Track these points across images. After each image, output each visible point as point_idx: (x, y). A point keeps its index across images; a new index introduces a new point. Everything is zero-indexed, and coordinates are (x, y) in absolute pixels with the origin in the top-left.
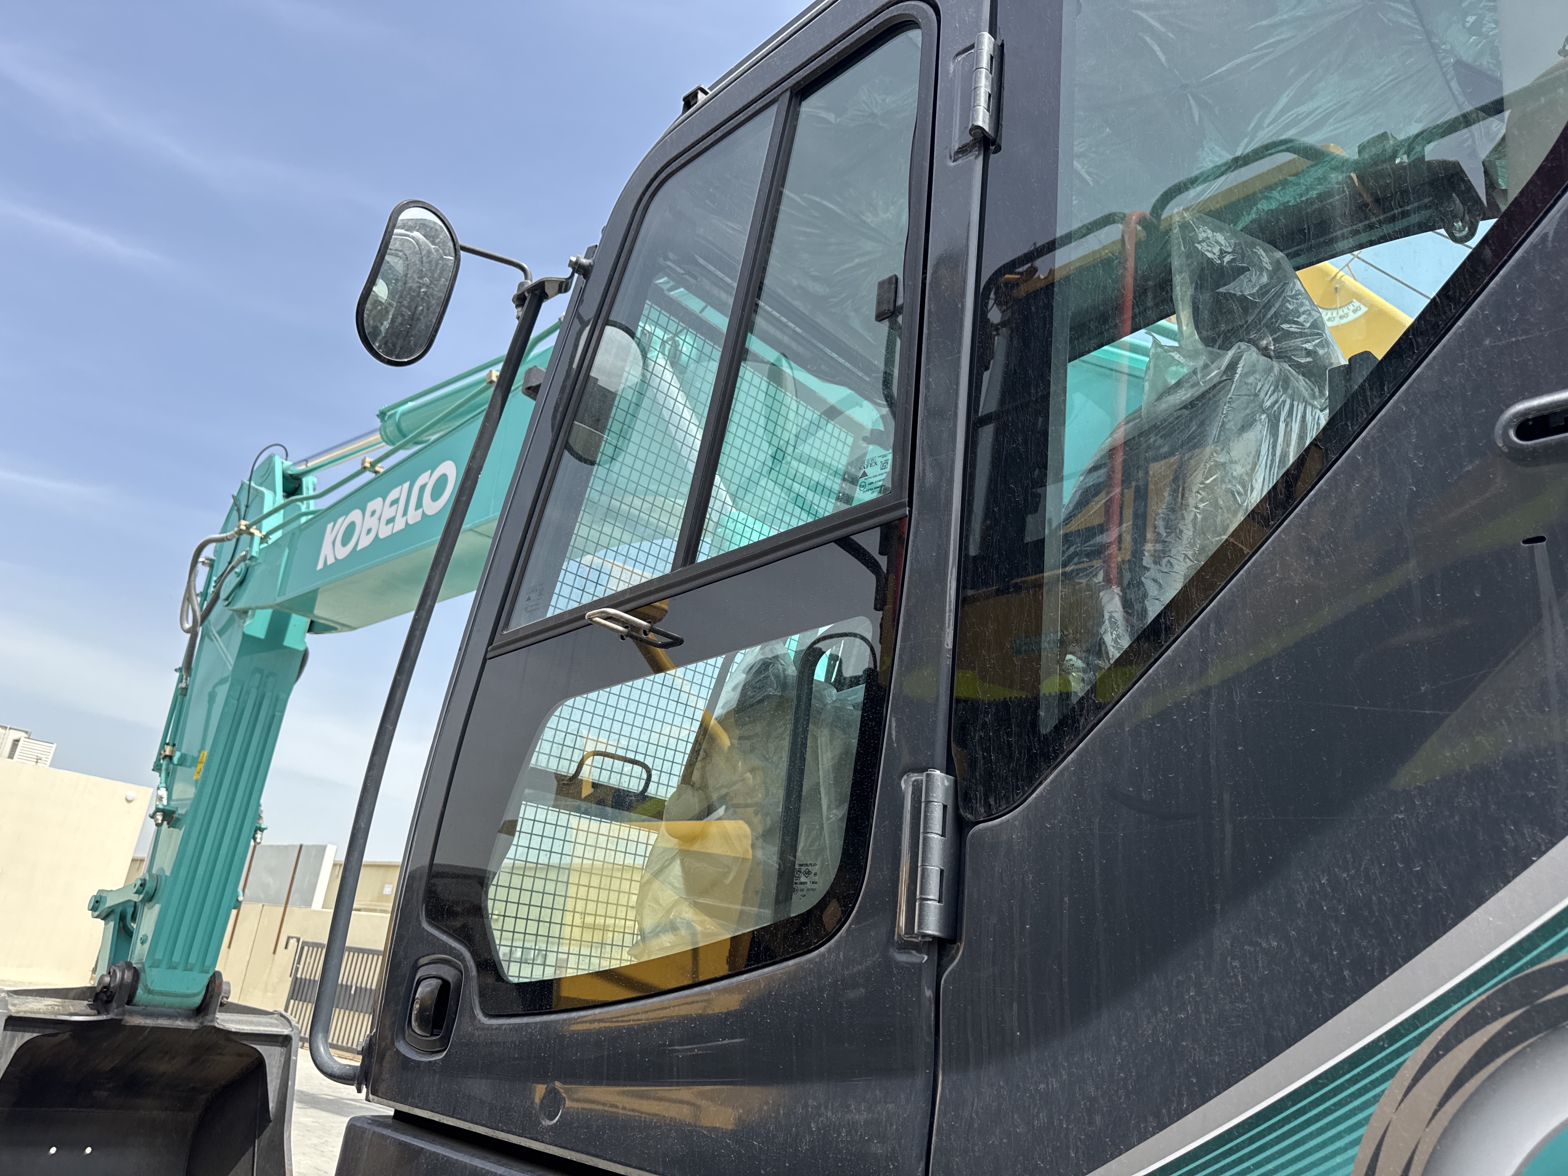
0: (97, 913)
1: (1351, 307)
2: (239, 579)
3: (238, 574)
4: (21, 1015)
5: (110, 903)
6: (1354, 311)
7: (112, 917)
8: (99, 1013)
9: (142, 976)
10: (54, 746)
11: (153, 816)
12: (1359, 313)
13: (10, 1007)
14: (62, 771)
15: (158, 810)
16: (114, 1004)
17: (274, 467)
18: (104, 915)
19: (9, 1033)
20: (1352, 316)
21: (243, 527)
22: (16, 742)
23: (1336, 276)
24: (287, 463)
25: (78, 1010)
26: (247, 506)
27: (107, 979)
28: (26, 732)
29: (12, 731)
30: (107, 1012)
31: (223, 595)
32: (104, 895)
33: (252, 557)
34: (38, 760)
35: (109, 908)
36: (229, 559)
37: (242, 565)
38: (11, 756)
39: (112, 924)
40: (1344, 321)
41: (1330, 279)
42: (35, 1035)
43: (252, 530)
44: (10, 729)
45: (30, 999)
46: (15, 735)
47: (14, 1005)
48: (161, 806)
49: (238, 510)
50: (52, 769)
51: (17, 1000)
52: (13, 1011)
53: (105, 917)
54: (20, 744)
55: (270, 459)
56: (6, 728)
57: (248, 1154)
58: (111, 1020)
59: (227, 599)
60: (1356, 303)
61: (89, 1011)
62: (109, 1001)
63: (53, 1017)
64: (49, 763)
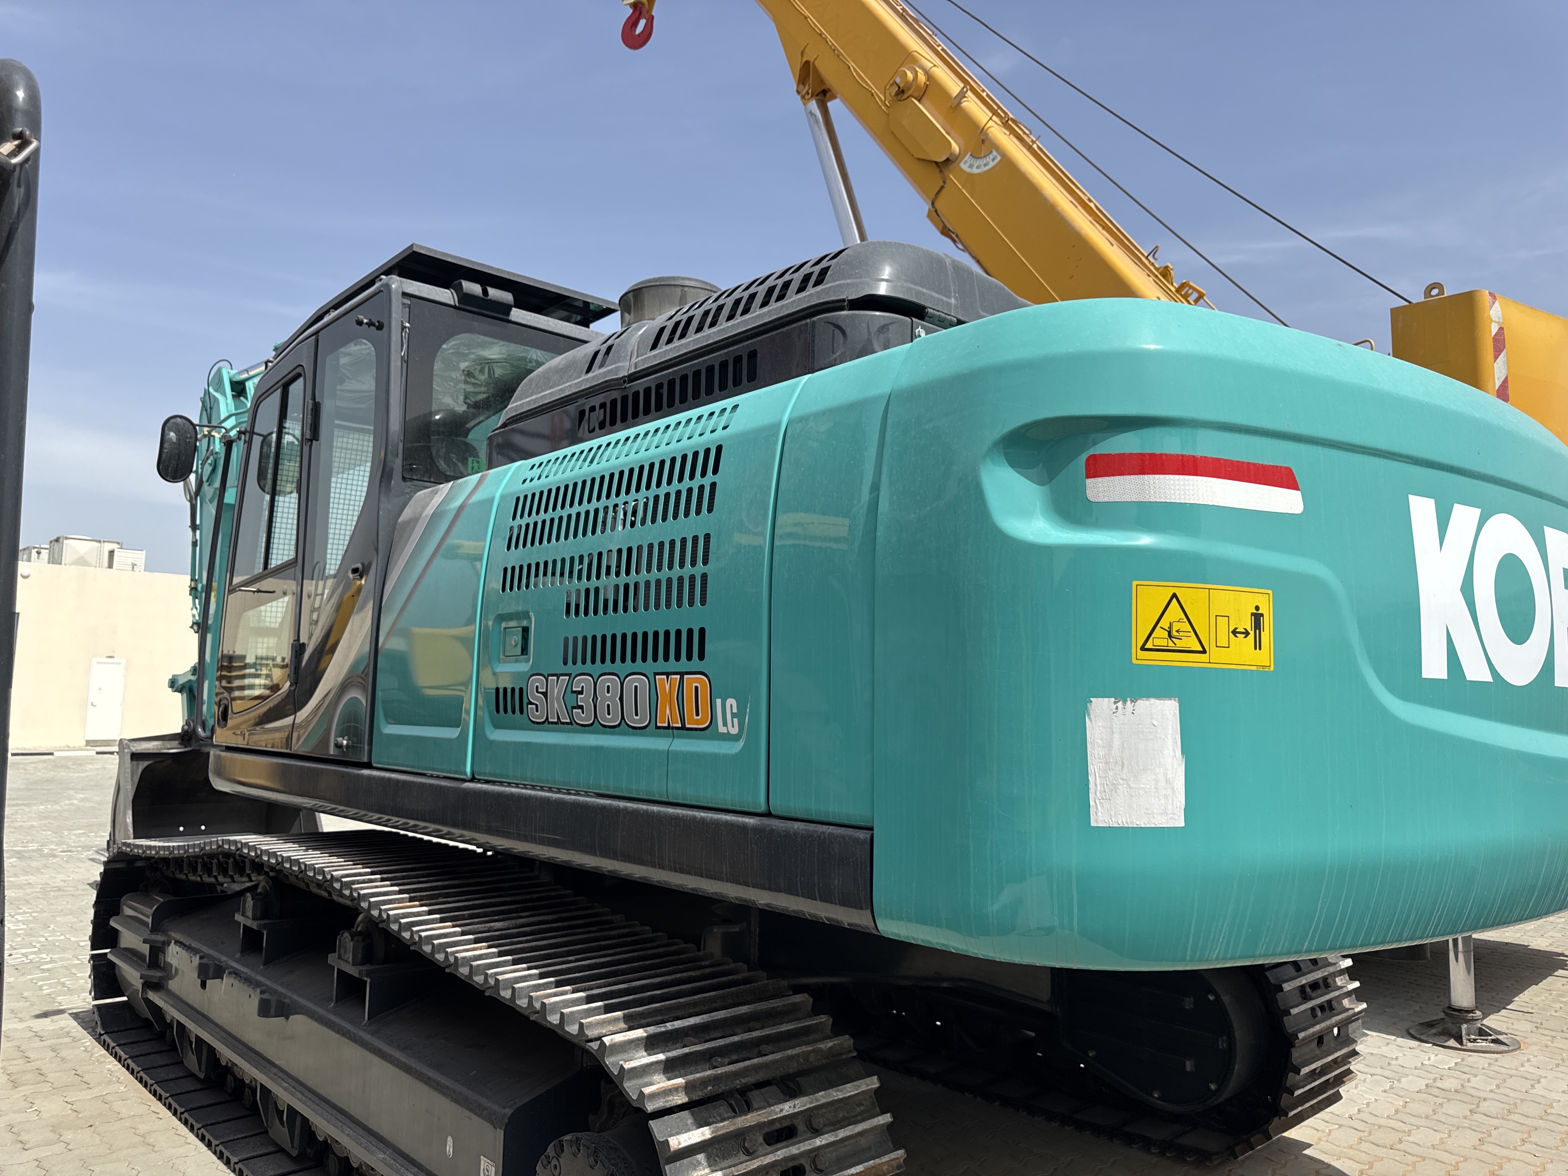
0: (174, 689)
1: (991, 157)
2: (211, 468)
3: (210, 465)
4: (139, 751)
5: (181, 681)
6: (993, 160)
7: (184, 690)
8: (186, 747)
9: (206, 723)
10: (144, 552)
11: (192, 627)
12: (996, 161)
13: (132, 748)
14: (155, 574)
15: (194, 623)
16: (193, 741)
17: (222, 377)
18: (179, 690)
19: (135, 762)
20: (992, 164)
21: (206, 433)
22: (111, 553)
23: (983, 129)
24: (233, 372)
25: (173, 746)
26: (211, 408)
27: (186, 727)
28: (118, 543)
29: (106, 544)
30: (190, 746)
31: (205, 479)
32: (176, 677)
33: (216, 453)
34: (133, 567)
35: (182, 685)
36: (206, 448)
37: (211, 458)
38: (110, 566)
39: (185, 695)
40: (987, 168)
41: (979, 131)
42: (150, 762)
43: (213, 433)
44: (104, 542)
45: (143, 743)
46: (109, 547)
47: (134, 747)
48: (195, 621)
49: (206, 410)
50: (147, 573)
51: (135, 744)
52: (134, 749)
53: (180, 690)
54: (116, 554)
55: (220, 370)
56: (100, 542)
57: (298, 820)
58: (193, 750)
59: (207, 481)
60: (995, 153)
61: (179, 746)
62: (190, 740)
63: (158, 751)
64: (143, 568)
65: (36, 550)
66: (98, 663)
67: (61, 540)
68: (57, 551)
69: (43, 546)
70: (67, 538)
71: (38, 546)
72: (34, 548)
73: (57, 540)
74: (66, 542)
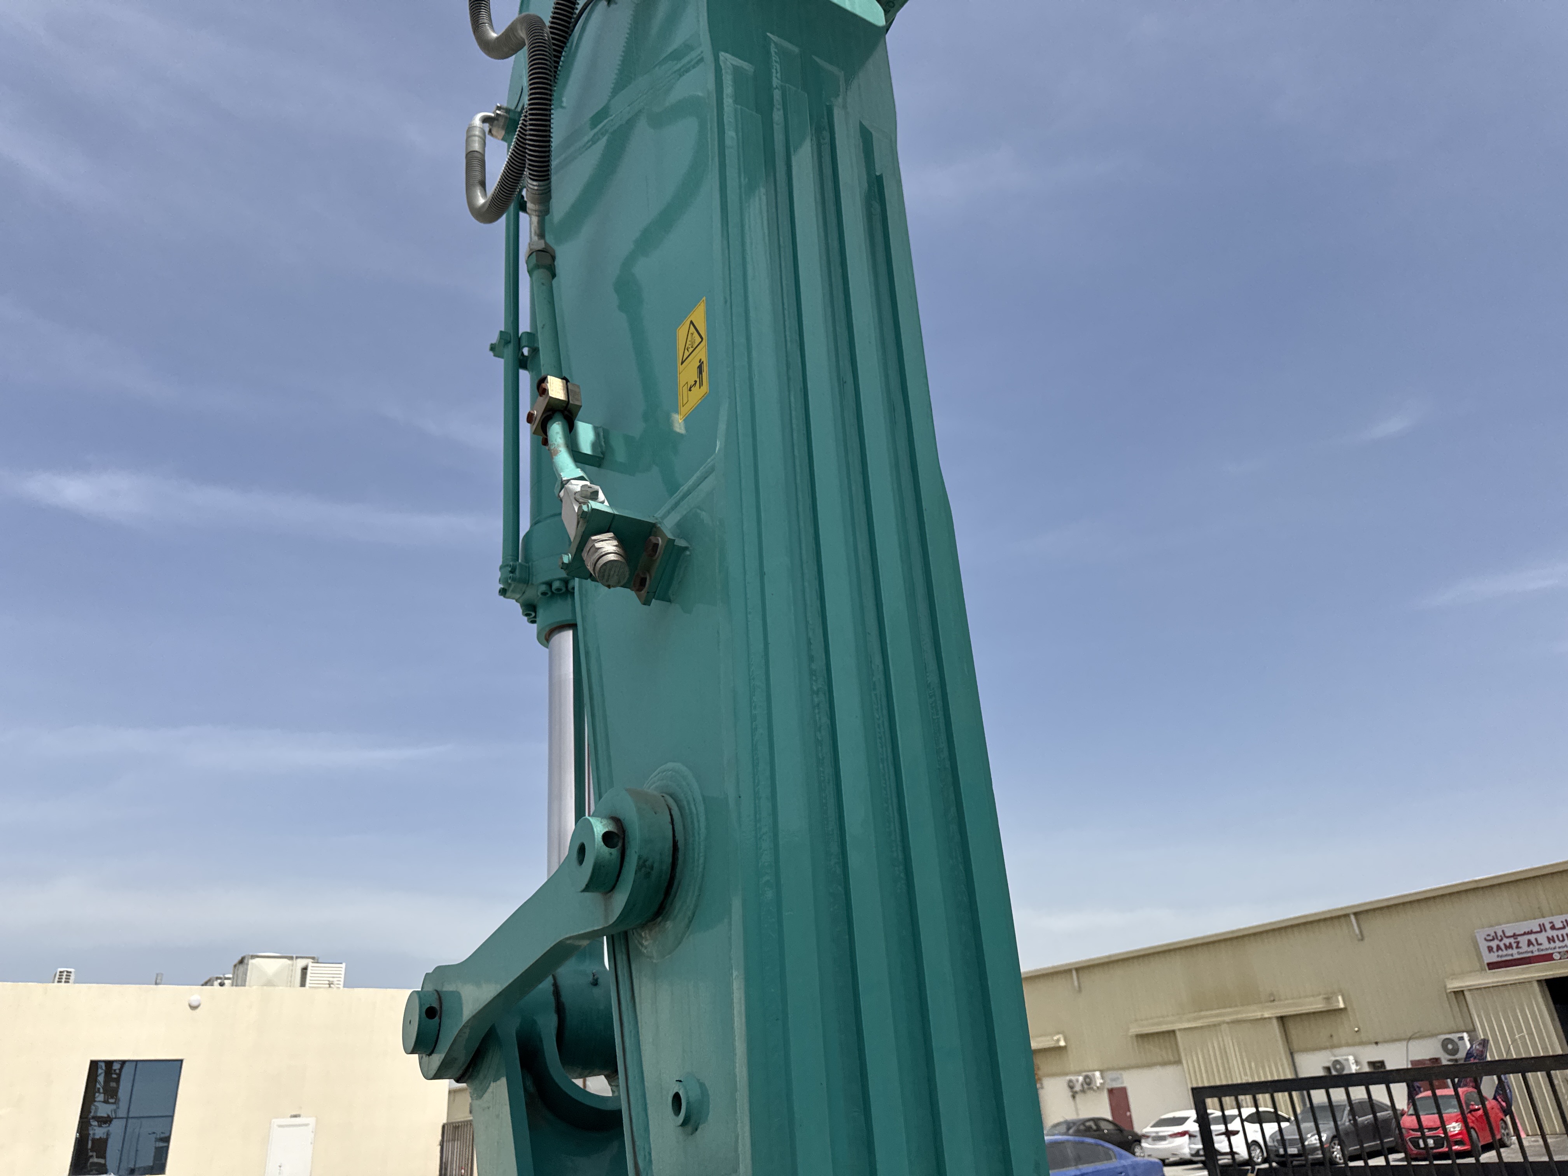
10: (343, 965)
14: (356, 990)
22: (305, 969)
28: (313, 958)
29: (299, 960)
34: (330, 984)
38: (303, 984)
44: (297, 958)
46: (301, 963)
50: (346, 989)
54: (309, 971)
56: (291, 958)
64: (342, 983)
65: (219, 981)
66: (280, 1126)
67: (246, 961)
68: (240, 975)
69: (227, 976)
70: (253, 957)
71: (222, 976)
72: (217, 978)
73: (241, 962)
74: (252, 962)
